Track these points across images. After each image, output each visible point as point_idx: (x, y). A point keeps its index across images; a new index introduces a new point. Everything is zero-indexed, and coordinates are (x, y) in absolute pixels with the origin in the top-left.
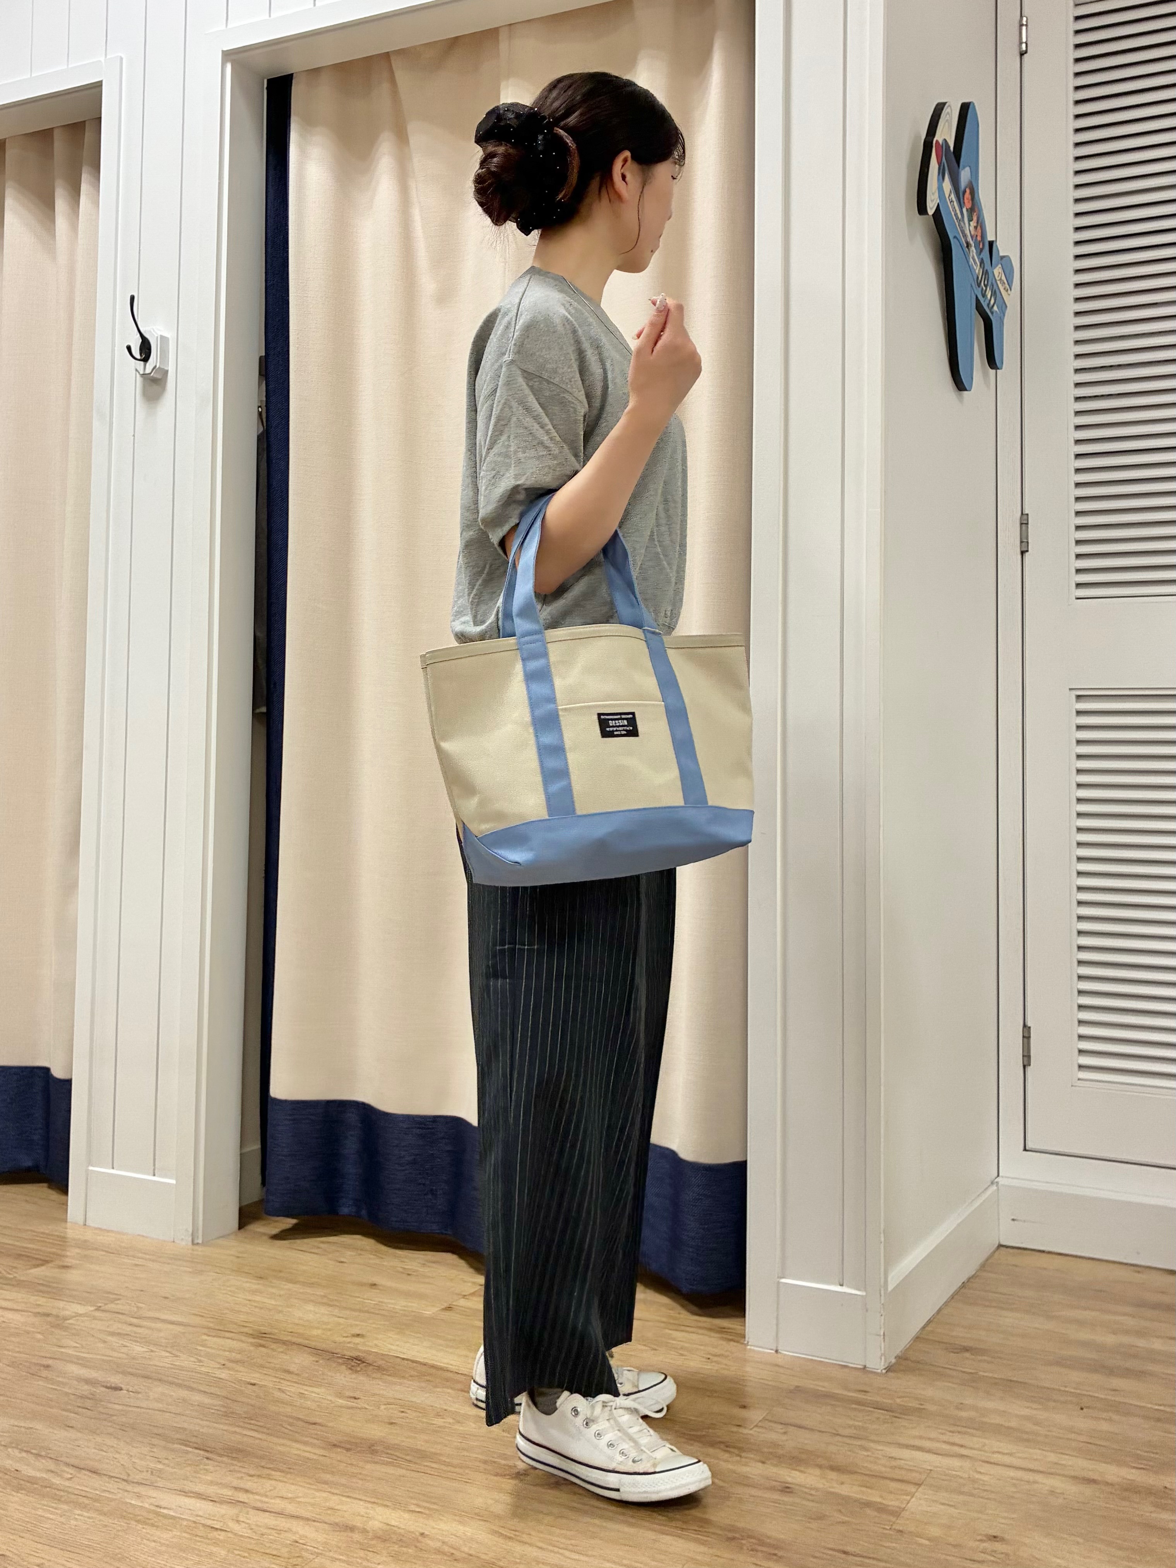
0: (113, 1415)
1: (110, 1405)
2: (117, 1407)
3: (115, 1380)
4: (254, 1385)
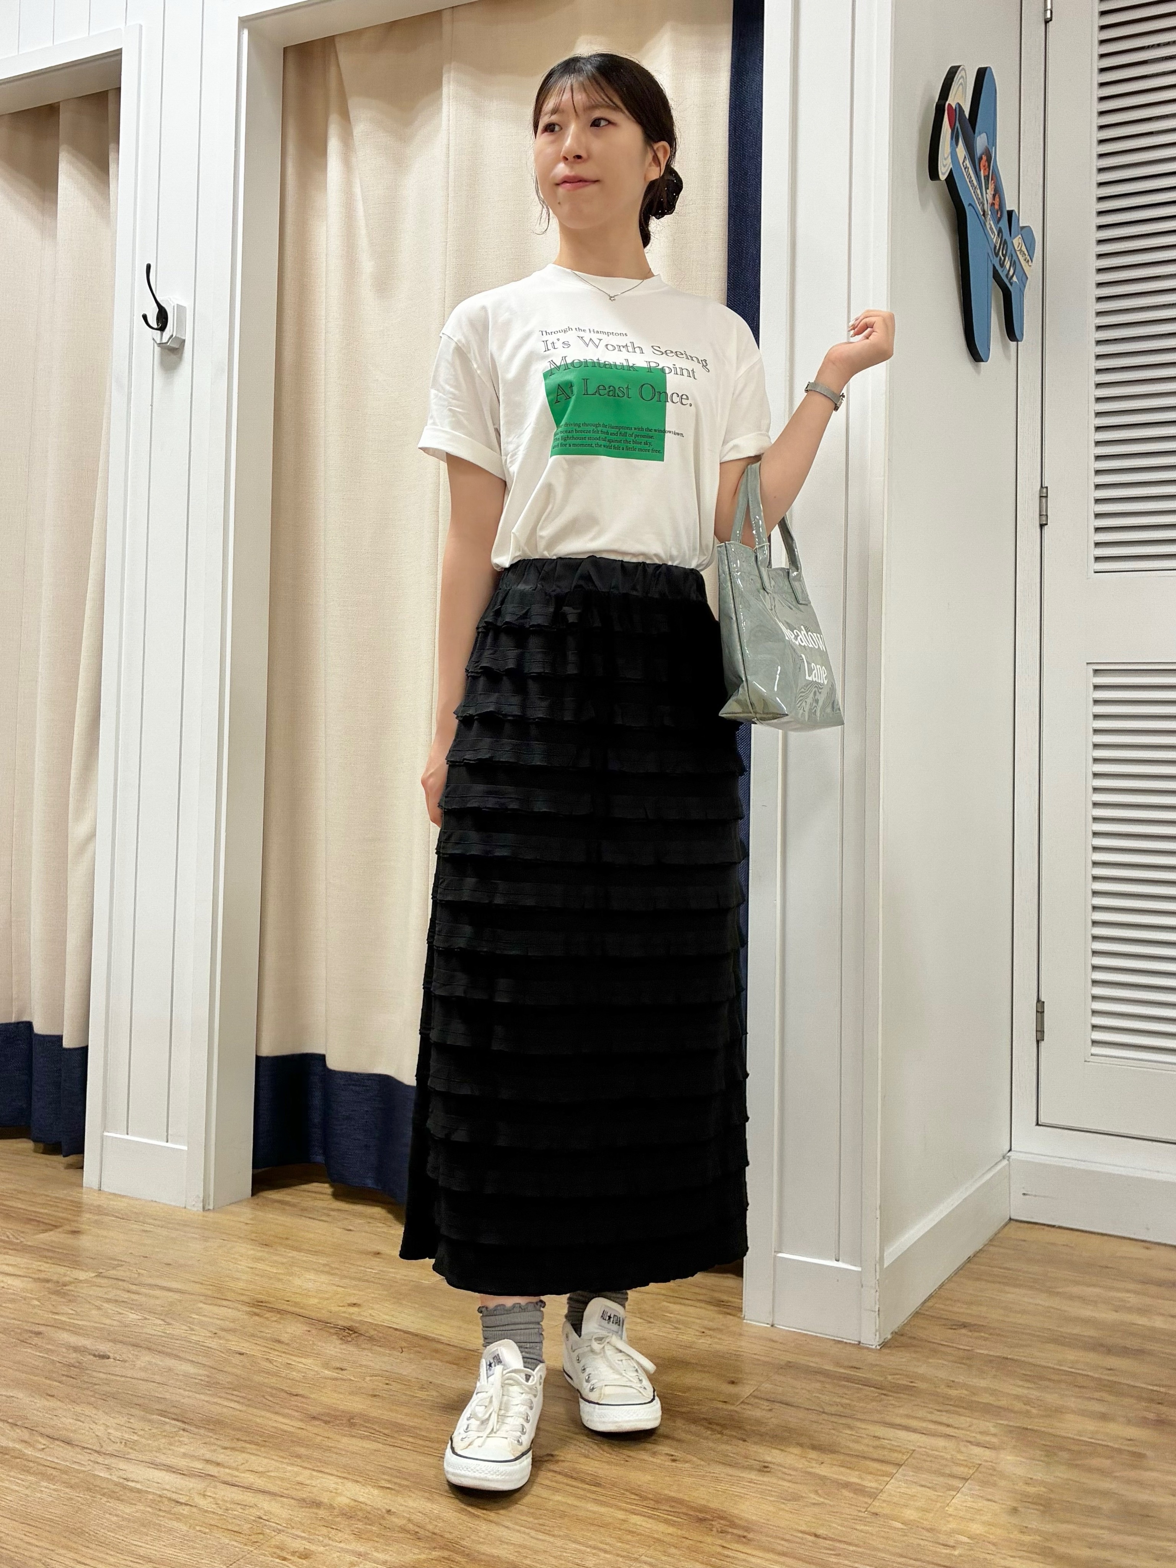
0: (96, 1384)
1: (95, 1374)
2: (102, 1375)
3: (104, 1347)
4: (243, 1354)
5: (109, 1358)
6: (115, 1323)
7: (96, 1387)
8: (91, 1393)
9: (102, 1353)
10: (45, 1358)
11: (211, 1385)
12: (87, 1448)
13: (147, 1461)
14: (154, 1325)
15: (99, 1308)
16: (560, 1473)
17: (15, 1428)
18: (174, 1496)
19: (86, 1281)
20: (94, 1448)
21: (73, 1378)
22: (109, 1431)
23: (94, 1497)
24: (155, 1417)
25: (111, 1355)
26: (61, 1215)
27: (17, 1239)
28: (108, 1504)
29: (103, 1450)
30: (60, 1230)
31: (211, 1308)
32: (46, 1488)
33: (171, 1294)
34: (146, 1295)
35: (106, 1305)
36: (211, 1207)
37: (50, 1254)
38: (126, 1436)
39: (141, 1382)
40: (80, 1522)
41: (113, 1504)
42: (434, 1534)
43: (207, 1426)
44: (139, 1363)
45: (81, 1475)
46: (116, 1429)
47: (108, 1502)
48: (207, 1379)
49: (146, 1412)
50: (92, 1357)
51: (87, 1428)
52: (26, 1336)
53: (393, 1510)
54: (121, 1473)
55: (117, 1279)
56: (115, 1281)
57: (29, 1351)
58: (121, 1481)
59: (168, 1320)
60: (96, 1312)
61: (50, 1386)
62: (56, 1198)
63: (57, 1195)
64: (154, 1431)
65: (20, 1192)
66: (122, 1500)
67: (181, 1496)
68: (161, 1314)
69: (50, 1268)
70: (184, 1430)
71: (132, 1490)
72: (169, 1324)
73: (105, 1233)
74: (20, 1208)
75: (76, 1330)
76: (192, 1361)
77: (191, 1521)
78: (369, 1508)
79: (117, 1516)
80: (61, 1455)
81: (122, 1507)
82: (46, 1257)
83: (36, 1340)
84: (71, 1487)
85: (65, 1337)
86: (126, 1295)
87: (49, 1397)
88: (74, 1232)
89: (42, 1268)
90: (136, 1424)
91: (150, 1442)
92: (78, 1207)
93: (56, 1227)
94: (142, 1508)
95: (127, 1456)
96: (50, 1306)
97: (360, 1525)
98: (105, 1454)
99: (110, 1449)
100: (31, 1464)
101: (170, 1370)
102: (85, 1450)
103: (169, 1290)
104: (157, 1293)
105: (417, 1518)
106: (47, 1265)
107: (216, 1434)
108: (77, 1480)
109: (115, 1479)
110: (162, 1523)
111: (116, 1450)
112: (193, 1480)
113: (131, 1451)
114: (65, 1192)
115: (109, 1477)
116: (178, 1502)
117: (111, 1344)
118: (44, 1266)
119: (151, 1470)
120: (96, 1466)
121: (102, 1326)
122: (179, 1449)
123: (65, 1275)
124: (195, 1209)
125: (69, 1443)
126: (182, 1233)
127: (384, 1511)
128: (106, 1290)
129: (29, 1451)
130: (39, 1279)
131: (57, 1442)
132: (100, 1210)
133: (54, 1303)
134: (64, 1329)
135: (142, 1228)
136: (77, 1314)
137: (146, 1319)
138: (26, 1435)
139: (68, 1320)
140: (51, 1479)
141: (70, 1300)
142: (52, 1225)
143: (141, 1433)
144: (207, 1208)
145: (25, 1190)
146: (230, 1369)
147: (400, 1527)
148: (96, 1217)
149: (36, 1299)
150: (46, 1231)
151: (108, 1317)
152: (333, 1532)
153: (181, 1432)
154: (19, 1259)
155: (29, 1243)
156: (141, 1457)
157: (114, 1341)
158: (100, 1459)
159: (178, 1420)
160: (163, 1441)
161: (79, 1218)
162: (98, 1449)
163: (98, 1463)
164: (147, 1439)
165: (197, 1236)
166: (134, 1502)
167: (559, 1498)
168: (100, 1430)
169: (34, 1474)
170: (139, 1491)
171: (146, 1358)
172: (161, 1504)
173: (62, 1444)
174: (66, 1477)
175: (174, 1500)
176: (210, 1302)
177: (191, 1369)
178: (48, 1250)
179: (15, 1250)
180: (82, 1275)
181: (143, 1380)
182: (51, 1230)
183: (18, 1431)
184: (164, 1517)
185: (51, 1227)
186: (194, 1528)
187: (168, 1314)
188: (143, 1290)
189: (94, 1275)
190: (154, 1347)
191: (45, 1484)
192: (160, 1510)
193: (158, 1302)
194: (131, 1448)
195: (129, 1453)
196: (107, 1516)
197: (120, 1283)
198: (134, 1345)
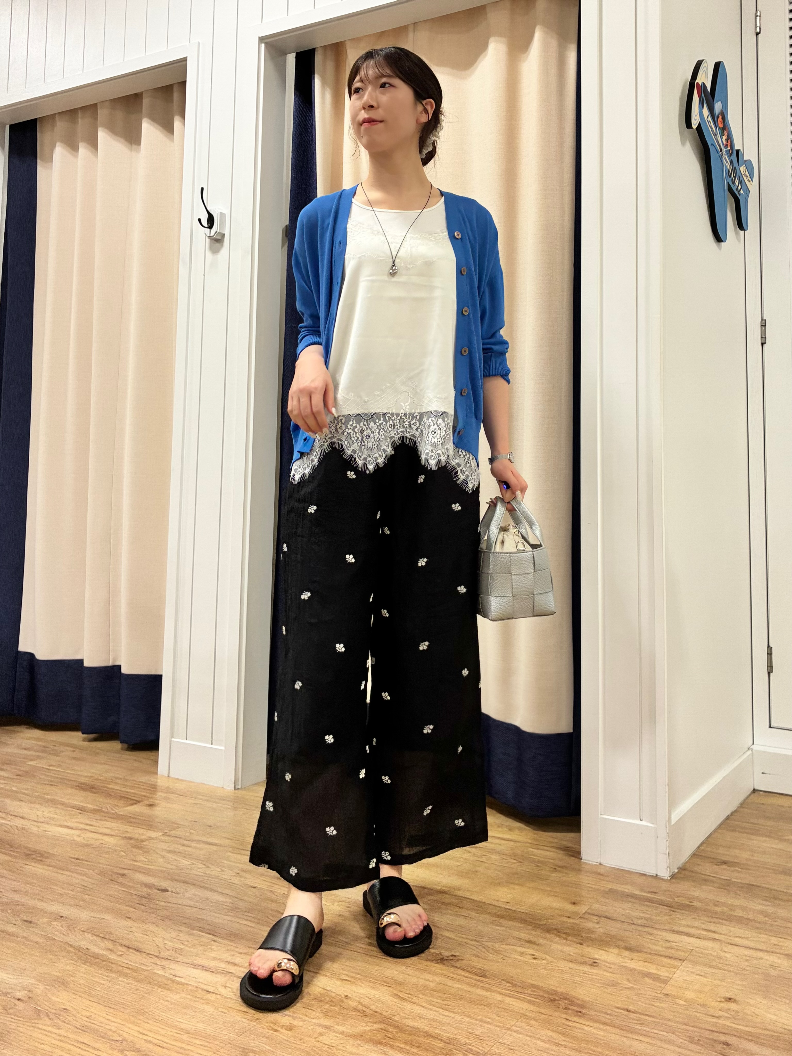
1: (158, 902)
2: (163, 903)
3: (165, 884)
4: (255, 888)
5: (167, 891)
6: (174, 867)
7: (159, 911)
8: (155, 916)
9: (163, 888)
10: (126, 892)
11: (234, 909)
12: (150, 954)
13: (189, 962)
14: (198, 868)
15: (164, 857)
16: (459, 968)
17: (105, 940)
18: (206, 987)
19: (156, 839)
20: (155, 954)
21: (144, 905)
22: (166, 942)
23: (153, 988)
24: (195, 932)
25: (169, 889)
26: (143, 793)
27: (113, 810)
28: (162, 993)
29: (161, 955)
30: (141, 804)
31: (235, 856)
32: (122, 981)
33: (211, 847)
34: (195, 848)
35: (168, 855)
36: (240, 787)
37: (134, 820)
38: (177, 945)
39: (188, 908)
40: (143, 1006)
41: (165, 992)
42: (376, 1012)
43: (230, 938)
44: (187, 895)
45: (146, 973)
46: (171, 941)
47: (162, 991)
48: (231, 905)
49: (191, 929)
50: (156, 891)
51: (151, 941)
52: (115, 876)
53: (349, 995)
54: (172, 971)
55: (176, 837)
56: (175, 839)
57: (116, 886)
58: (171, 977)
59: (208, 865)
60: (162, 860)
61: (128, 911)
62: (140, 782)
63: (141, 780)
64: (196, 942)
65: (118, 778)
66: (171, 991)
67: (210, 987)
68: (203, 861)
69: (133, 829)
70: (214, 941)
71: (178, 983)
72: (208, 867)
73: (170, 805)
74: (117, 790)
75: (147, 872)
76: (222, 893)
77: (216, 1005)
78: (333, 995)
79: (168, 1001)
80: (133, 959)
81: (171, 995)
82: (131, 822)
83: (121, 880)
84: (139, 981)
85: (140, 877)
86: (181, 848)
87: (127, 919)
88: (151, 805)
89: (129, 830)
90: (183, 937)
91: (191, 949)
92: (154, 788)
93: (139, 802)
94: (184, 995)
95: (176, 960)
96: (132, 856)
97: (327, 1006)
98: (162, 958)
99: (165, 954)
100: (113, 966)
101: (207, 899)
102: (150, 956)
103: (209, 844)
104: (202, 846)
105: (366, 1001)
106: (132, 828)
107: (235, 943)
108: (143, 977)
109: (167, 975)
110: (197, 1006)
111: (170, 956)
112: (218, 976)
113: (179, 956)
114: (146, 778)
115: (163, 974)
116: (208, 991)
117: (170, 882)
118: (129, 829)
119: (193, 969)
120: (155, 966)
121: (165, 869)
122: (209, 954)
123: (143, 835)
124: (229, 789)
125: (138, 951)
126: (220, 805)
127: (343, 996)
128: (169, 844)
129: (112, 957)
130: (125, 837)
131: (131, 950)
132: (169, 791)
133: (134, 854)
134: (140, 872)
135: (195, 802)
136: (149, 861)
137: (193, 864)
138: (110, 945)
139: (143, 865)
140: (126, 976)
141: (145, 852)
142: (137, 801)
143: (186, 943)
144: (237, 787)
145: (120, 777)
146: (245, 898)
147: (353, 1007)
148: (165, 795)
149: (123, 851)
150: (132, 805)
151: (169, 863)
152: (310, 1011)
153: (213, 942)
154: (113, 824)
155: (121, 813)
156: (186, 961)
157: (172, 880)
158: (158, 962)
159: (210, 934)
160: (200, 948)
161: (154, 796)
162: (157, 955)
163: (157, 964)
164: (190, 947)
165: (230, 807)
166: (179, 991)
167: (459, 986)
168: (159, 941)
169: (115, 972)
170: (183, 984)
171: (192, 891)
172: (197, 993)
173: (135, 952)
174: (135, 974)
175: (205, 990)
176: (235, 852)
177: (221, 898)
178: (133, 818)
179: (111, 818)
180: (153, 834)
181: (189, 906)
182: (136, 804)
183: (107, 942)
184: (198, 1002)
185: (134, 802)
186: (218, 1009)
187: (208, 861)
188: (193, 844)
189: (161, 834)
190: (198, 883)
191: (121, 979)
192: (196, 997)
193: (202, 852)
194: (179, 954)
195: (177, 958)
196: (161, 1001)
197: (178, 839)
198: (183, 882)
